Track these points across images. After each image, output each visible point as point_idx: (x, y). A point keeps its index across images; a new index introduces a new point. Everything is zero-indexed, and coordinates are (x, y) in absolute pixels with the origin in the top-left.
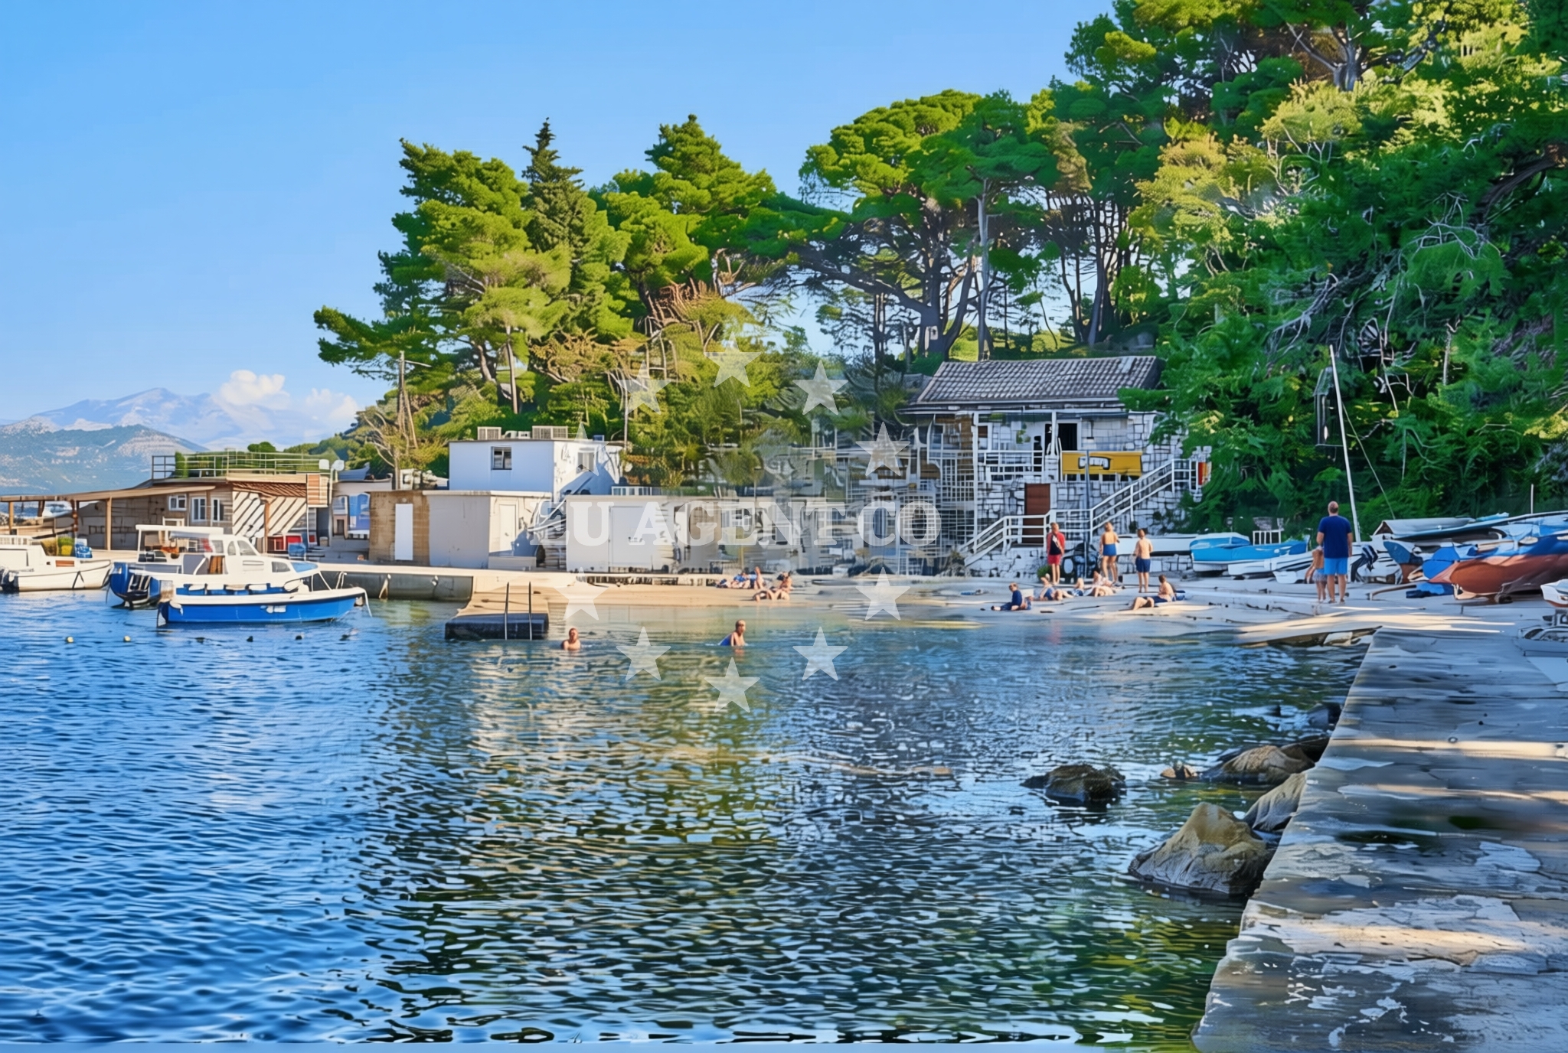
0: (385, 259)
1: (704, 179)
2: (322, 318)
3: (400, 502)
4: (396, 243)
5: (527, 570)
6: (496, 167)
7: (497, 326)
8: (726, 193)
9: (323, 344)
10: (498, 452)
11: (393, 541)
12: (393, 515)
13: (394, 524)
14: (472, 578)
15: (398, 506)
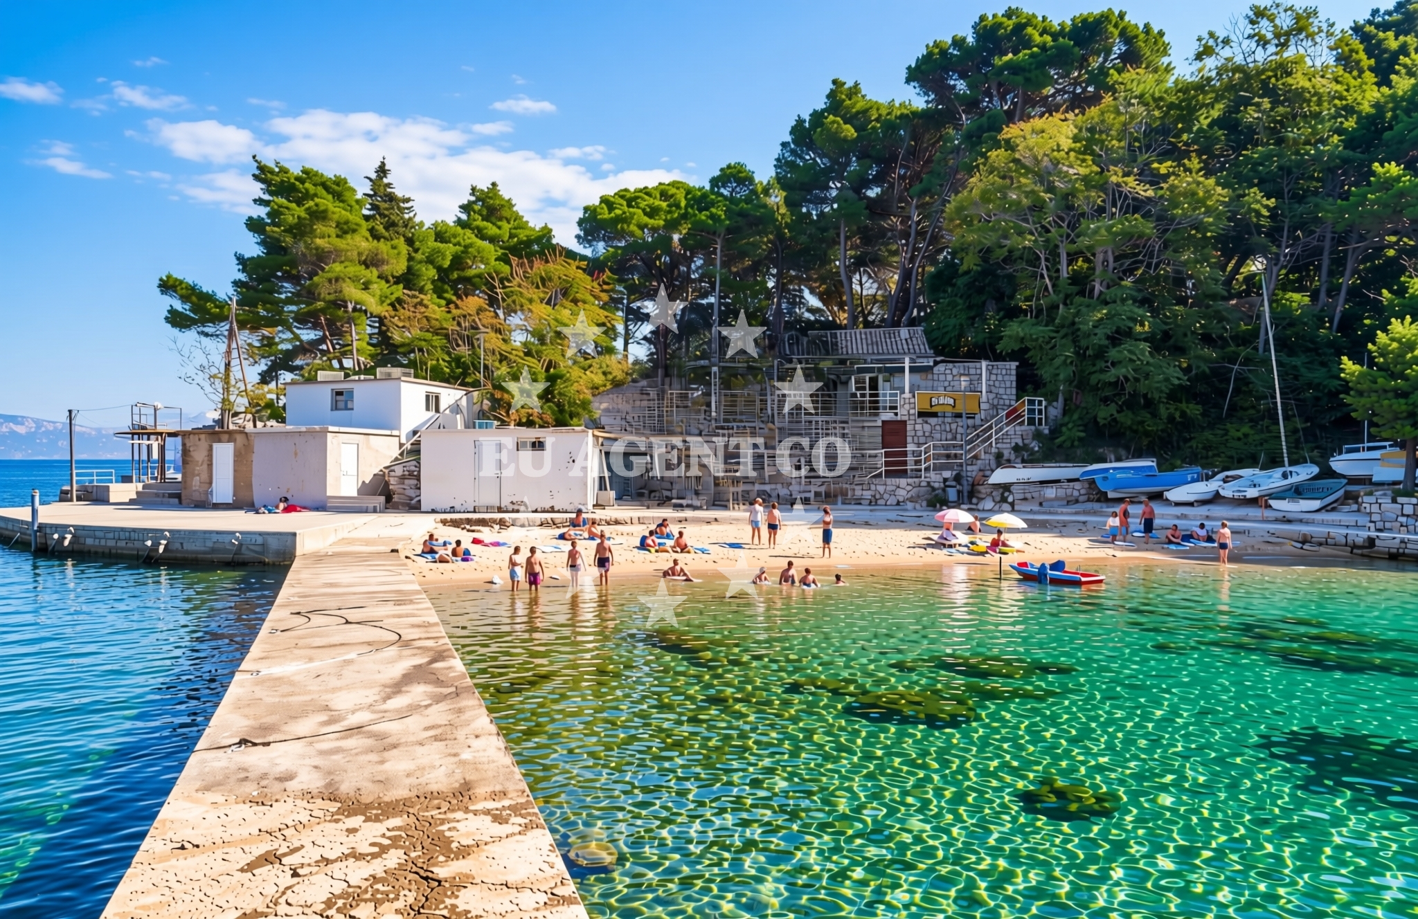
0: (241, 260)
1: (504, 224)
2: (167, 286)
3: (220, 441)
4: (252, 248)
5: (375, 511)
6: (340, 182)
7: (340, 303)
8: (523, 235)
9: (173, 312)
10: (339, 393)
11: (211, 483)
12: (210, 456)
13: (210, 465)
14: (294, 534)
15: (215, 446)
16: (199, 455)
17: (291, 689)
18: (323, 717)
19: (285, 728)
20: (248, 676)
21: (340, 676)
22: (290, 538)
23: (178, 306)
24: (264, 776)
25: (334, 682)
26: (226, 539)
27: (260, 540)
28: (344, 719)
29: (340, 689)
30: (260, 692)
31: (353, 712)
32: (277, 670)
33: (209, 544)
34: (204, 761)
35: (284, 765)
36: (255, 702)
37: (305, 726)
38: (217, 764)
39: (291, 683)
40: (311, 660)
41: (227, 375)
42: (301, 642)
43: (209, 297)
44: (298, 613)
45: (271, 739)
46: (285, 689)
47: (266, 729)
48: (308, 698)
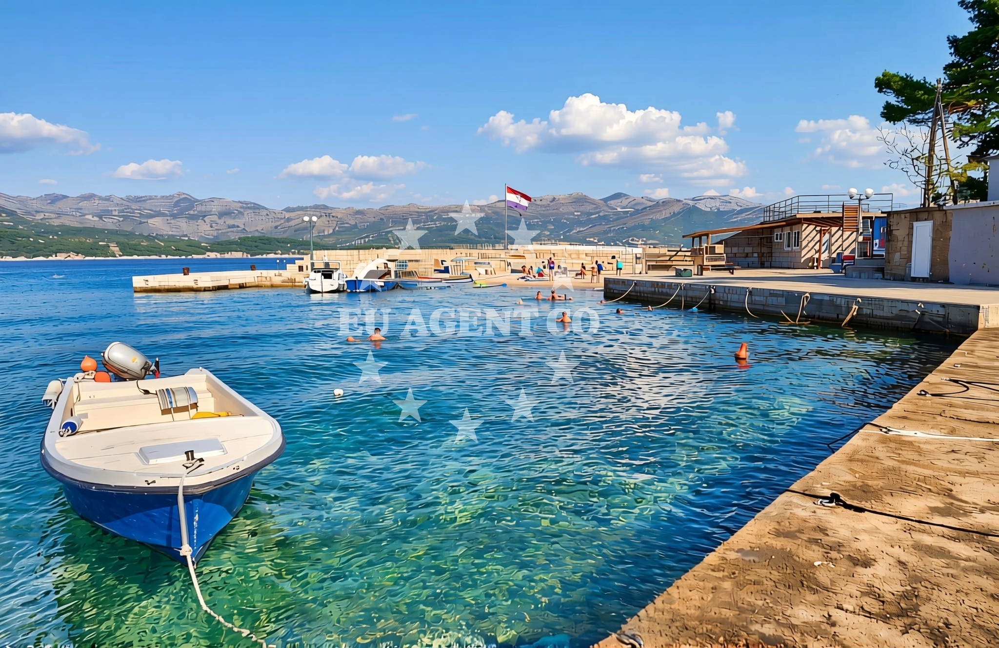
0: (954, 42)
2: (883, 84)
3: (920, 221)
9: (888, 106)
11: (909, 259)
12: (910, 234)
13: (910, 243)
14: (978, 308)
15: (915, 224)
16: (900, 233)
17: (916, 457)
18: (936, 502)
19: (888, 499)
20: (876, 431)
21: (981, 459)
22: (974, 310)
23: (893, 99)
24: (838, 547)
25: (972, 464)
26: (911, 308)
27: (942, 311)
28: (967, 513)
29: (976, 474)
30: (881, 451)
31: (982, 511)
32: (910, 433)
33: (895, 311)
34: (789, 504)
35: (866, 544)
36: (871, 458)
37: (912, 506)
38: (800, 513)
39: (919, 452)
40: (952, 432)
41: (931, 157)
42: (950, 412)
43: (921, 86)
44: (956, 382)
45: (867, 505)
46: (908, 455)
47: (866, 491)
48: (928, 472)
